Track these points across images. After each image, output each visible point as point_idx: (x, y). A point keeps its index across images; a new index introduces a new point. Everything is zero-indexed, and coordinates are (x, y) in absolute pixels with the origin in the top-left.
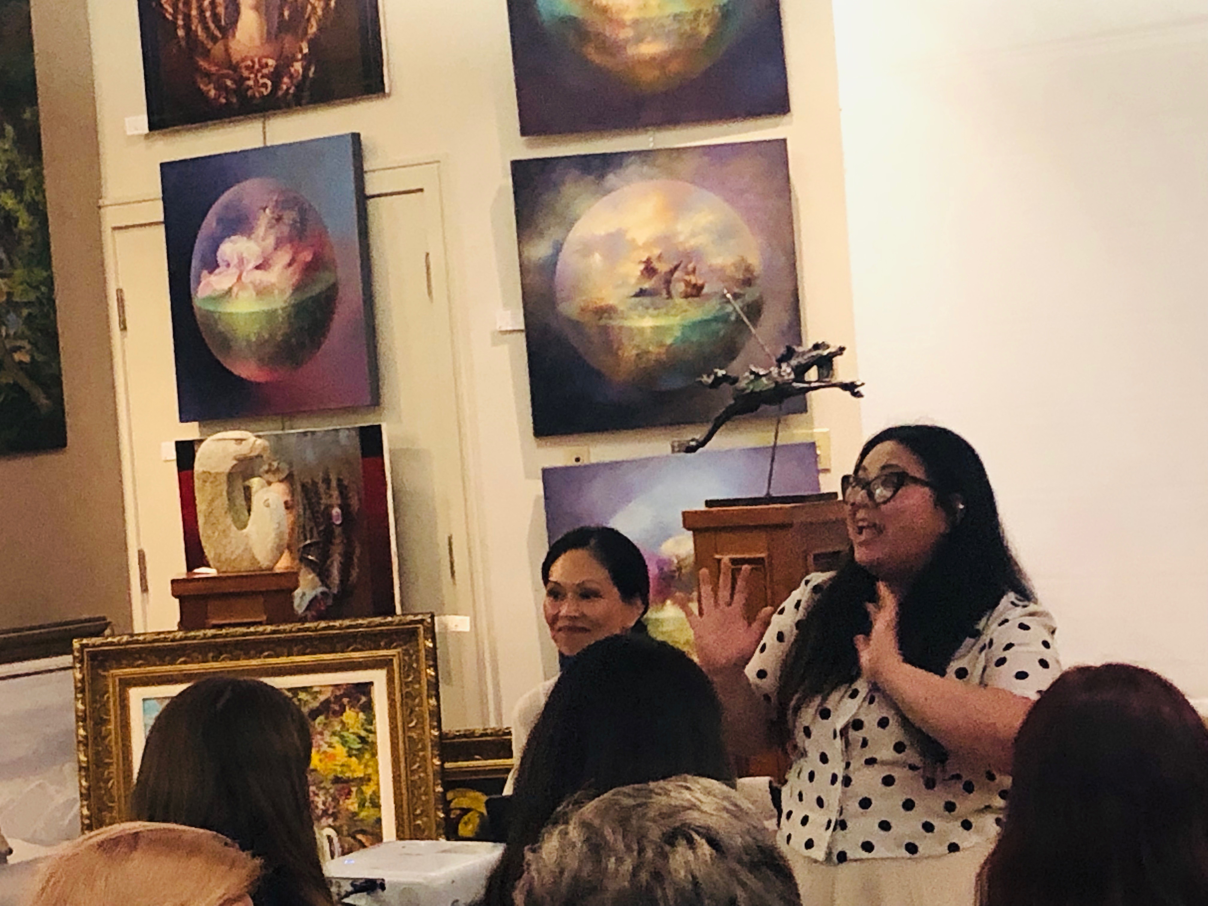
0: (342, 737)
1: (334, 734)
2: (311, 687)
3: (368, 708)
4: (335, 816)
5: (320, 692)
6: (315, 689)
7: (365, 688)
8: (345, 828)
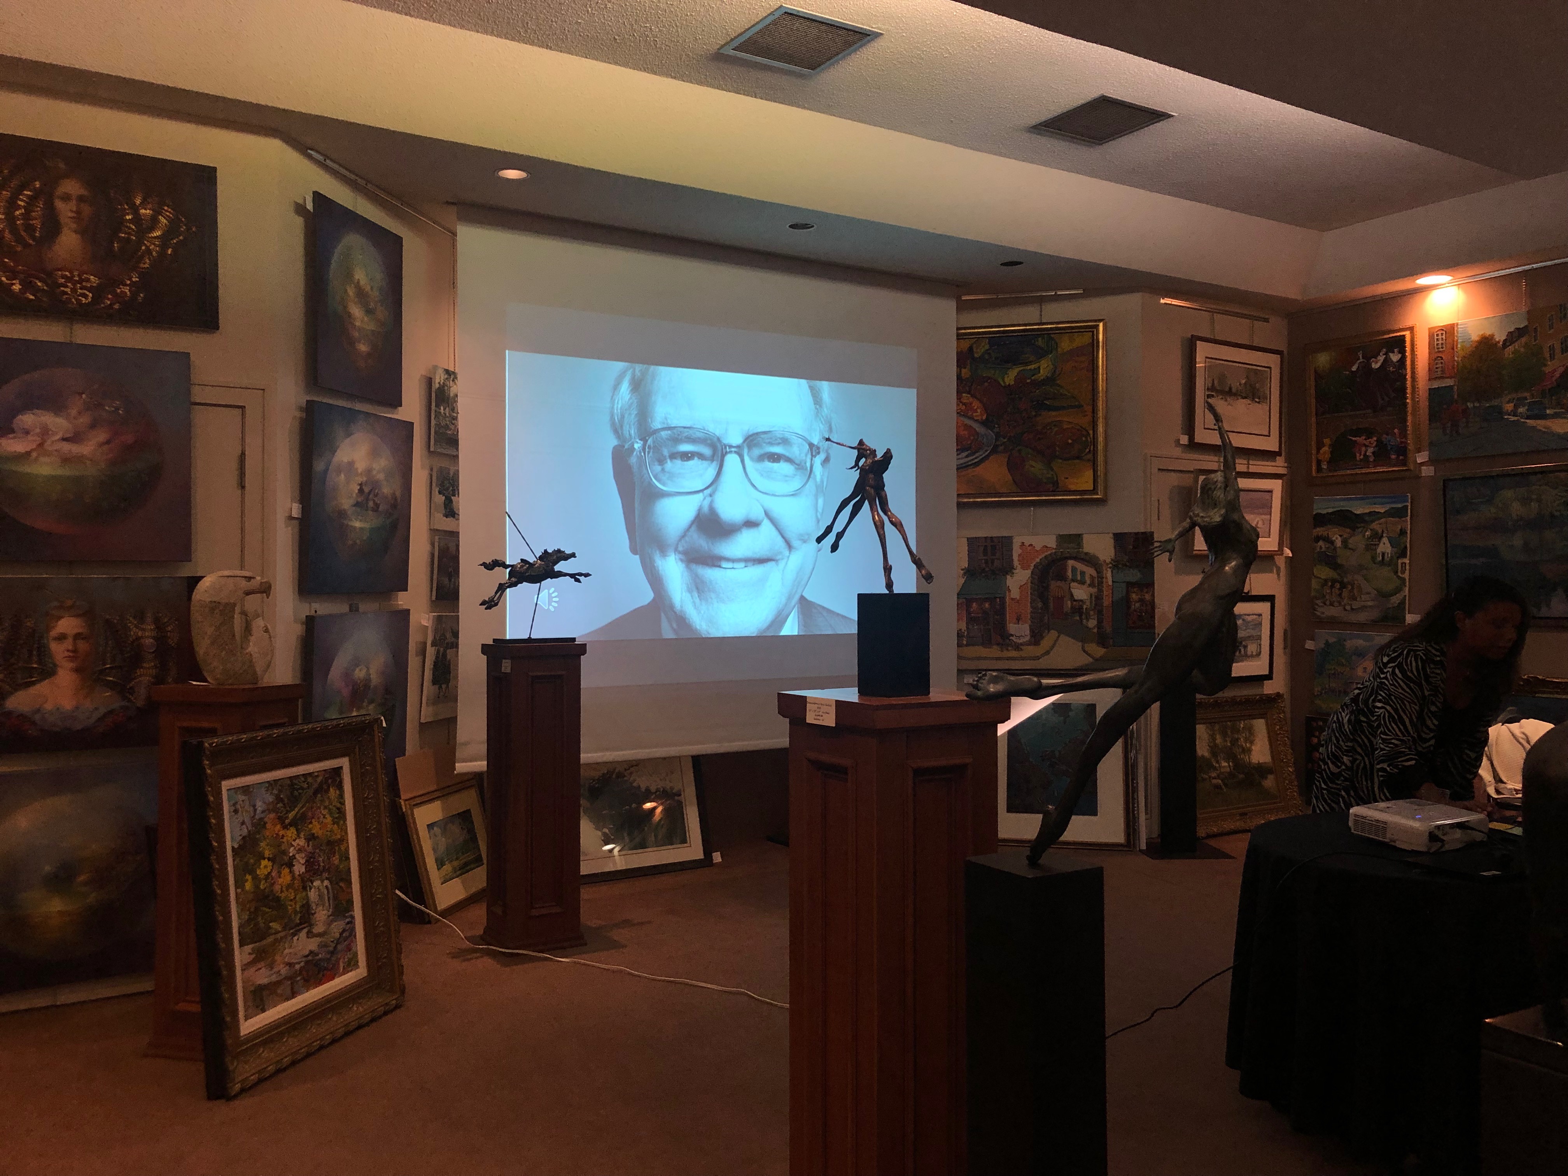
0: (330, 810)
1: (325, 808)
2: (313, 773)
3: (340, 787)
4: (328, 870)
5: (317, 776)
6: (316, 774)
7: (338, 771)
8: (334, 879)
